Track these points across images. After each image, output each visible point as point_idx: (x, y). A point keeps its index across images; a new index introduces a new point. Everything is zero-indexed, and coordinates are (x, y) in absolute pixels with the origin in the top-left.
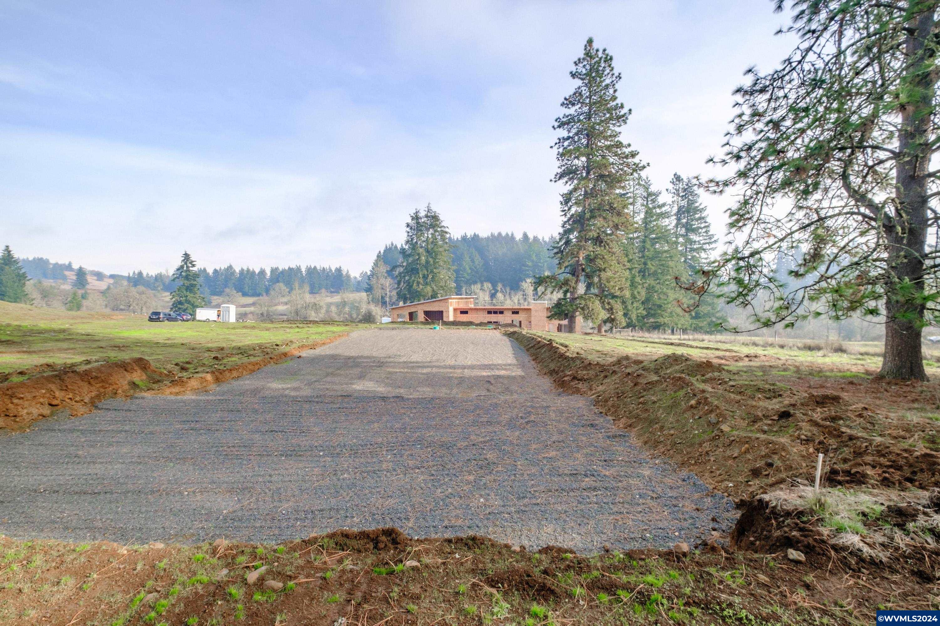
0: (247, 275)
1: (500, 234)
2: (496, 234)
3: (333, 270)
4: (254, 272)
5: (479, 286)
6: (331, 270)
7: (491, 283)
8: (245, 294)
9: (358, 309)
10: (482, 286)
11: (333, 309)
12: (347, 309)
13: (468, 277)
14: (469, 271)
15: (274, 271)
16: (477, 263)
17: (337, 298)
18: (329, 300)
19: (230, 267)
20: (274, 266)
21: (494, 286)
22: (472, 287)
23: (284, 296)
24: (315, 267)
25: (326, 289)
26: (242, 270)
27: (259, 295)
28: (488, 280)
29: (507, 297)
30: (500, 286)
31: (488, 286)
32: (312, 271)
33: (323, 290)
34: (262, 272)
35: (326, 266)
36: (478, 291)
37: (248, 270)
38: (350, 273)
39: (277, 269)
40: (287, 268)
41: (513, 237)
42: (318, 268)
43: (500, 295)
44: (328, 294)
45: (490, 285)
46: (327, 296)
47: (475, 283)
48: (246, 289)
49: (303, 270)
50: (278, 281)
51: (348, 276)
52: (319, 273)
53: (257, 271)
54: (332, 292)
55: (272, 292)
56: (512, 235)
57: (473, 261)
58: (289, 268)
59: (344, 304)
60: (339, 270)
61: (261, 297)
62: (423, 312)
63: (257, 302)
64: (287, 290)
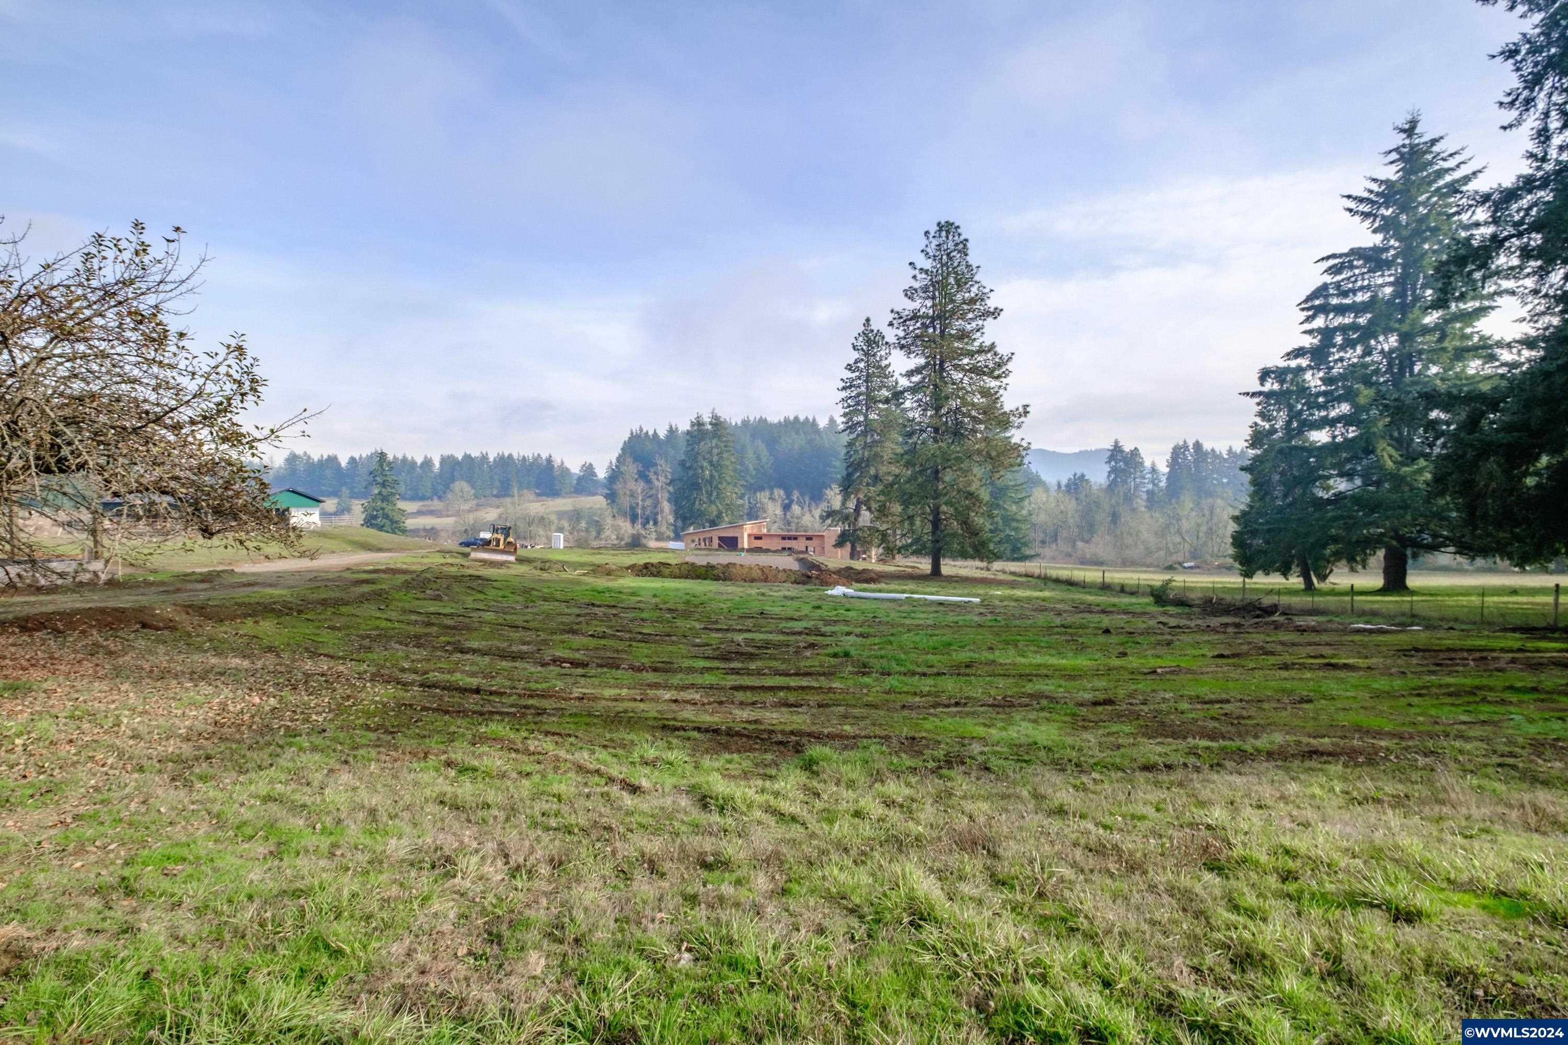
0: (404, 466)
1: (796, 418)
2: (792, 418)
4: (413, 463)
5: (767, 494)
7: (784, 489)
10: (772, 493)
13: (752, 481)
14: (754, 473)
15: (445, 460)
16: (764, 460)
20: (447, 453)
21: (788, 494)
22: (758, 494)
23: (466, 500)
24: (510, 456)
27: (423, 498)
28: (781, 485)
29: (806, 509)
30: (796, 495)
31: (779, 493)
32: (505, 462)
33: (525, 492)
34: (428, 463)
35: (527, 453)
36: (766, 501)
37: (405, 459)
38: (565, 466)
39: (450, 457)
41: (814, 424)
42: (515, 456)
43: (796, 509)
44: (537, 499)
45: (782, 492)
46: (533, 502)
47: (761, 489)
48: (404, 488)
49: (492, 460)
50: (453, 479)
51: (562, 469)
52: (516, 465)
53: (419, 460)
54: (541, 495)
55: (449, 496)
56: (814, 420)
57: (758, 458)
61: (428, 503)
62: (720, 538)
63: (424, 509)
64: (473, 492)
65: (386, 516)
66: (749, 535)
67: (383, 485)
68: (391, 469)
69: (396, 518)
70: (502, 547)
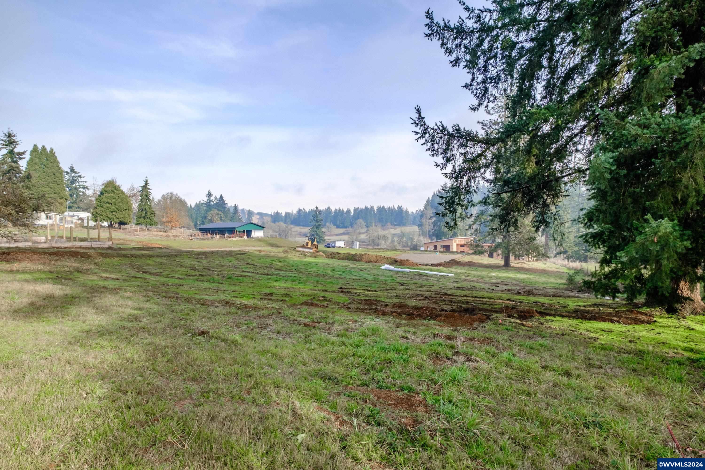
0: (339, 213)
3: (396, 208)
4: (343, 211)
6: (394, 208)
8: (338, 227)
9: (412, 239)
11: (396, 239)
12: (404, 239)
15: (356, 210)
17: (398, 230)
18: (393, 231)
19: (329, 208)
20: (356, 206)
23: (362, 228)
24: (383, 207)
25: (391, 222)
26: (336, 210)
27: (346, 227)
32: (381, 210)
33: (389, 224)
34: (349, 211)
35: (391, 205)
37: (340, 210)
38: (409, 210)
39: (358, 208)
40: (364, 208)
42: (386, 207)
44: (393, 227)
46: (391, 228)
48: (338, 223)
49: (375, 209)
50: (358, 218)
51: (407, 212)
52: (386, 211)
53: (345, 210)
54: (395, 225)
55: (355, 226)
58: (366, 207)
59: (402, 235)
60: (400, 208)
61: (348, 229)
62: (441, 246)
63: (346, 232)
64: (365, 224)
65: (317, 235)
66: (457, 245)
67: (317, 221)
68: (320, 214)
69: (321, 236)
70: (309, 246)
